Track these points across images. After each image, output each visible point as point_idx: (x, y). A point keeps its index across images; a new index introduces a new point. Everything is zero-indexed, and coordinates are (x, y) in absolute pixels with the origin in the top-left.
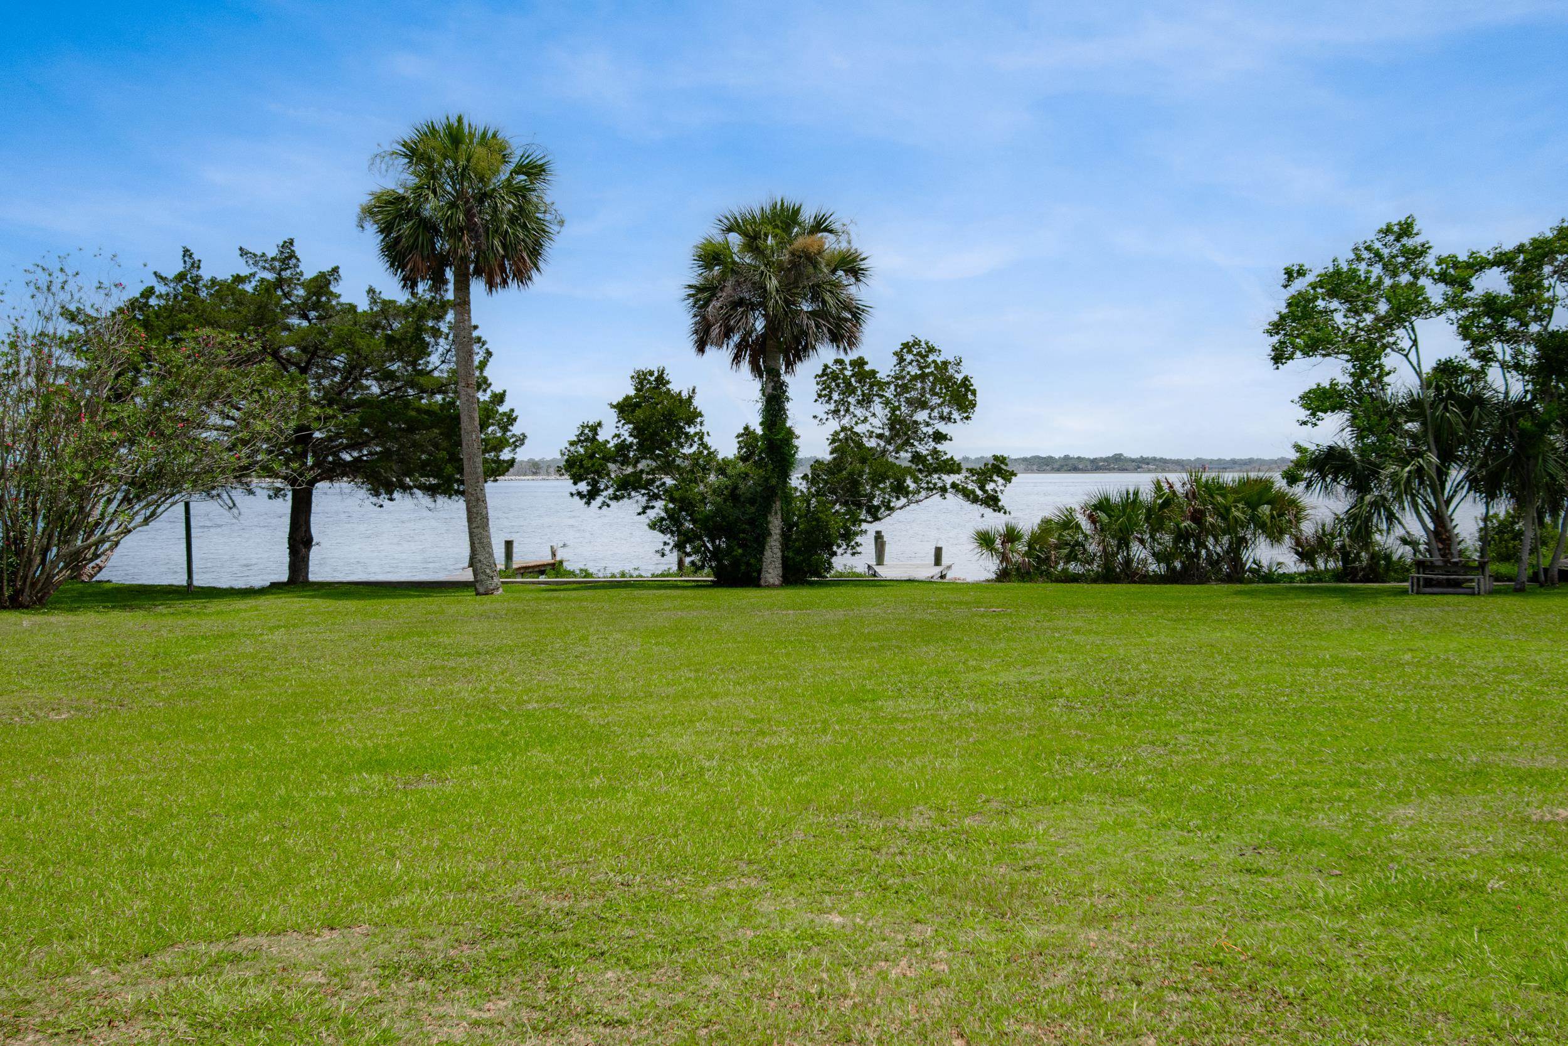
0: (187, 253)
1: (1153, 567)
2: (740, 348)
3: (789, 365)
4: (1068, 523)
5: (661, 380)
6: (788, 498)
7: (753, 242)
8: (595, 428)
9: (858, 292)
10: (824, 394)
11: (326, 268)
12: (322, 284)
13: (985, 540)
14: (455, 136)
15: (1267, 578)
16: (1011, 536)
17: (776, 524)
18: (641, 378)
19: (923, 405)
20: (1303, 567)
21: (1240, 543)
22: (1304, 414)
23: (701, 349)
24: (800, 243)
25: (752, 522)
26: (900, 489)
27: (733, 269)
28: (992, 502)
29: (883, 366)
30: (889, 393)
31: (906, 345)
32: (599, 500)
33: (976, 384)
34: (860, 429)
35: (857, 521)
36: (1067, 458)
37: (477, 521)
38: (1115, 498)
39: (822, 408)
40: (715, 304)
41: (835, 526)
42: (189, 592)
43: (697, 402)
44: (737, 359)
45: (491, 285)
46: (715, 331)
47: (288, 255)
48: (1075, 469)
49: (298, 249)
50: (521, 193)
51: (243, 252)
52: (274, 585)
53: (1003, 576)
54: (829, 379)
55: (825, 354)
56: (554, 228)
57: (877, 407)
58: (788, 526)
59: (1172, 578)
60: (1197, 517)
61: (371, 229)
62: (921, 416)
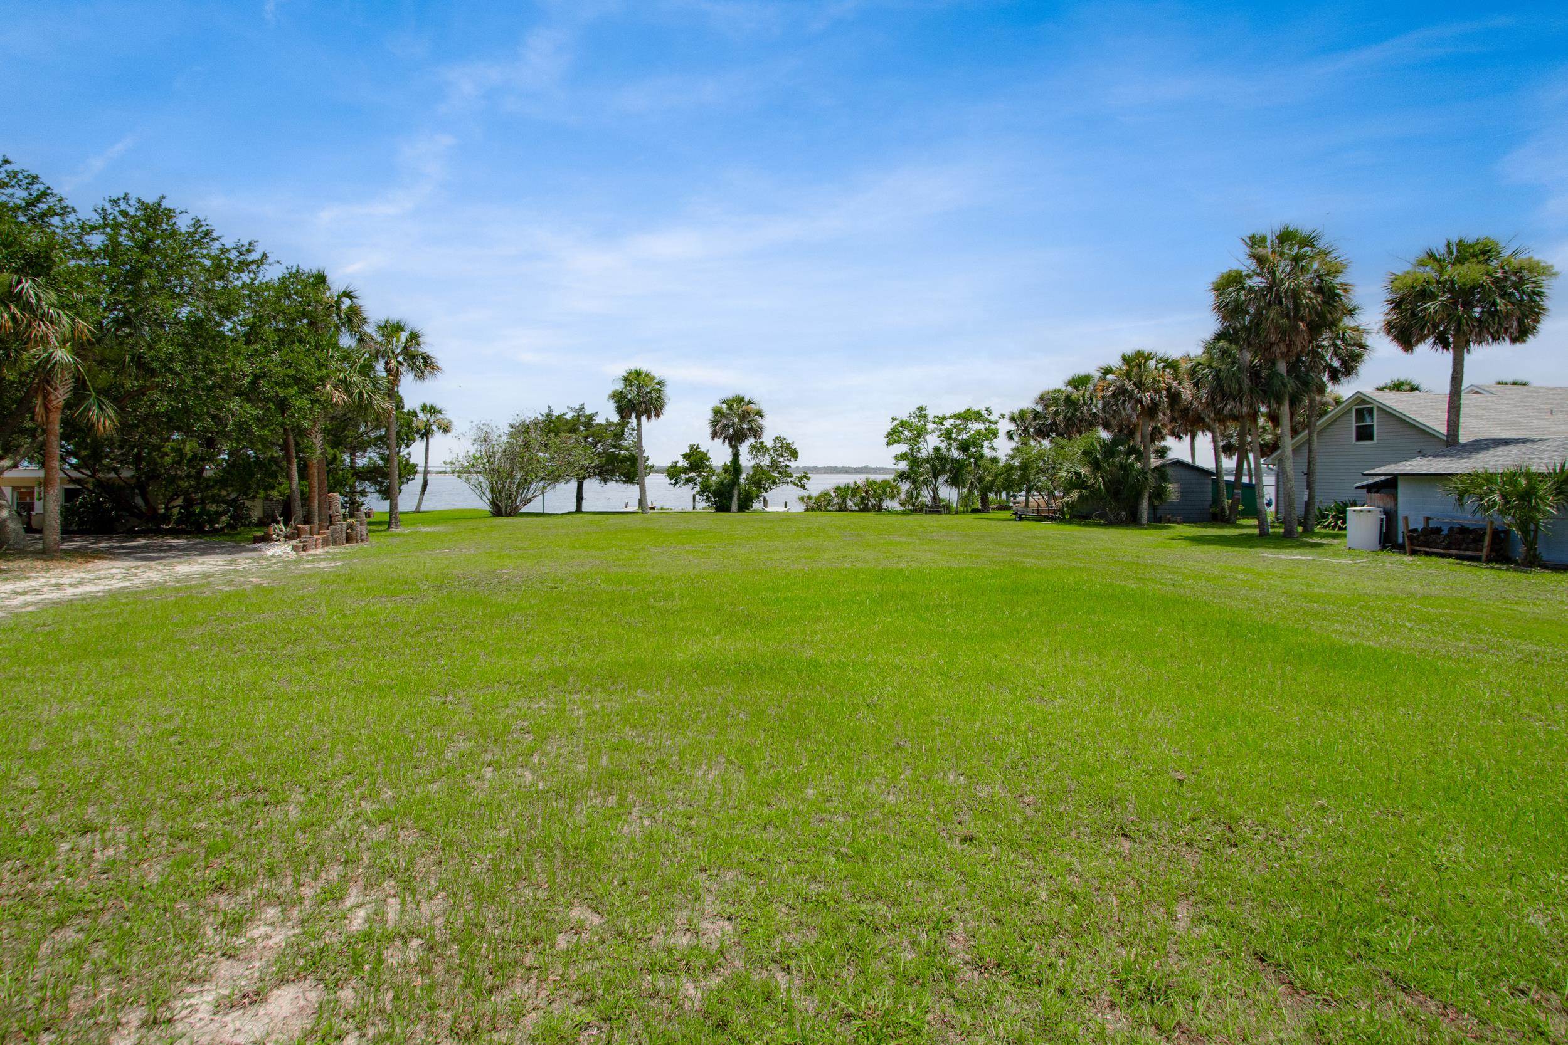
0: (549, 407)
1: (854, 508)
2: (725, 438)
3: (740, 443)
4: (826, 494)
5: (698, 447)
6: (739, 485)
7: (730, 407)
8: (676, 463)
9: (760, 421)
10: (750, 453)
11: (594, 412)
12: (591, 418)
13: (802, 499)
14: (638, 374)
15: (890, 512)
16: (809, 498)
17: (736, 493)
18: (691, 447)
19: (782, 456)
20: (902, 508)
21: (881, 500)
22: (894, 462)
23: (713, 438)
24: (744, 407)
25: (729, 492)
26: (774, 483)
27: (724, 416)
28: (803, 487)
29: (769, 443)
30: (771, 452)
31: (777, 438)
32: (678, 485)
33: (798, 450)
34: (762, 464)
35: (761, 492)
36: (843, 467)
37: (643, 491)
38: (842, 486)
39: (749, 457)
40: (719, 426)
41: (754, 494)
42: (543, 515)
43: (709, 455)
44: (724, 442)
45: (649, 418)
46: (718, 434)
47: (582, 408)
48: (847, 472)
49: (585, 406)
50: (659, 391)
51: (568, 407)
52: (569, 513)
53: (807, 510)
54: (752, 447)
55: (751, 440)
56: (667, 401)
57: (767, 456)
58: (739, 493)
59: (861, 511)
60: (866, 492)
61: (612, 402)
62: (781, 459)
